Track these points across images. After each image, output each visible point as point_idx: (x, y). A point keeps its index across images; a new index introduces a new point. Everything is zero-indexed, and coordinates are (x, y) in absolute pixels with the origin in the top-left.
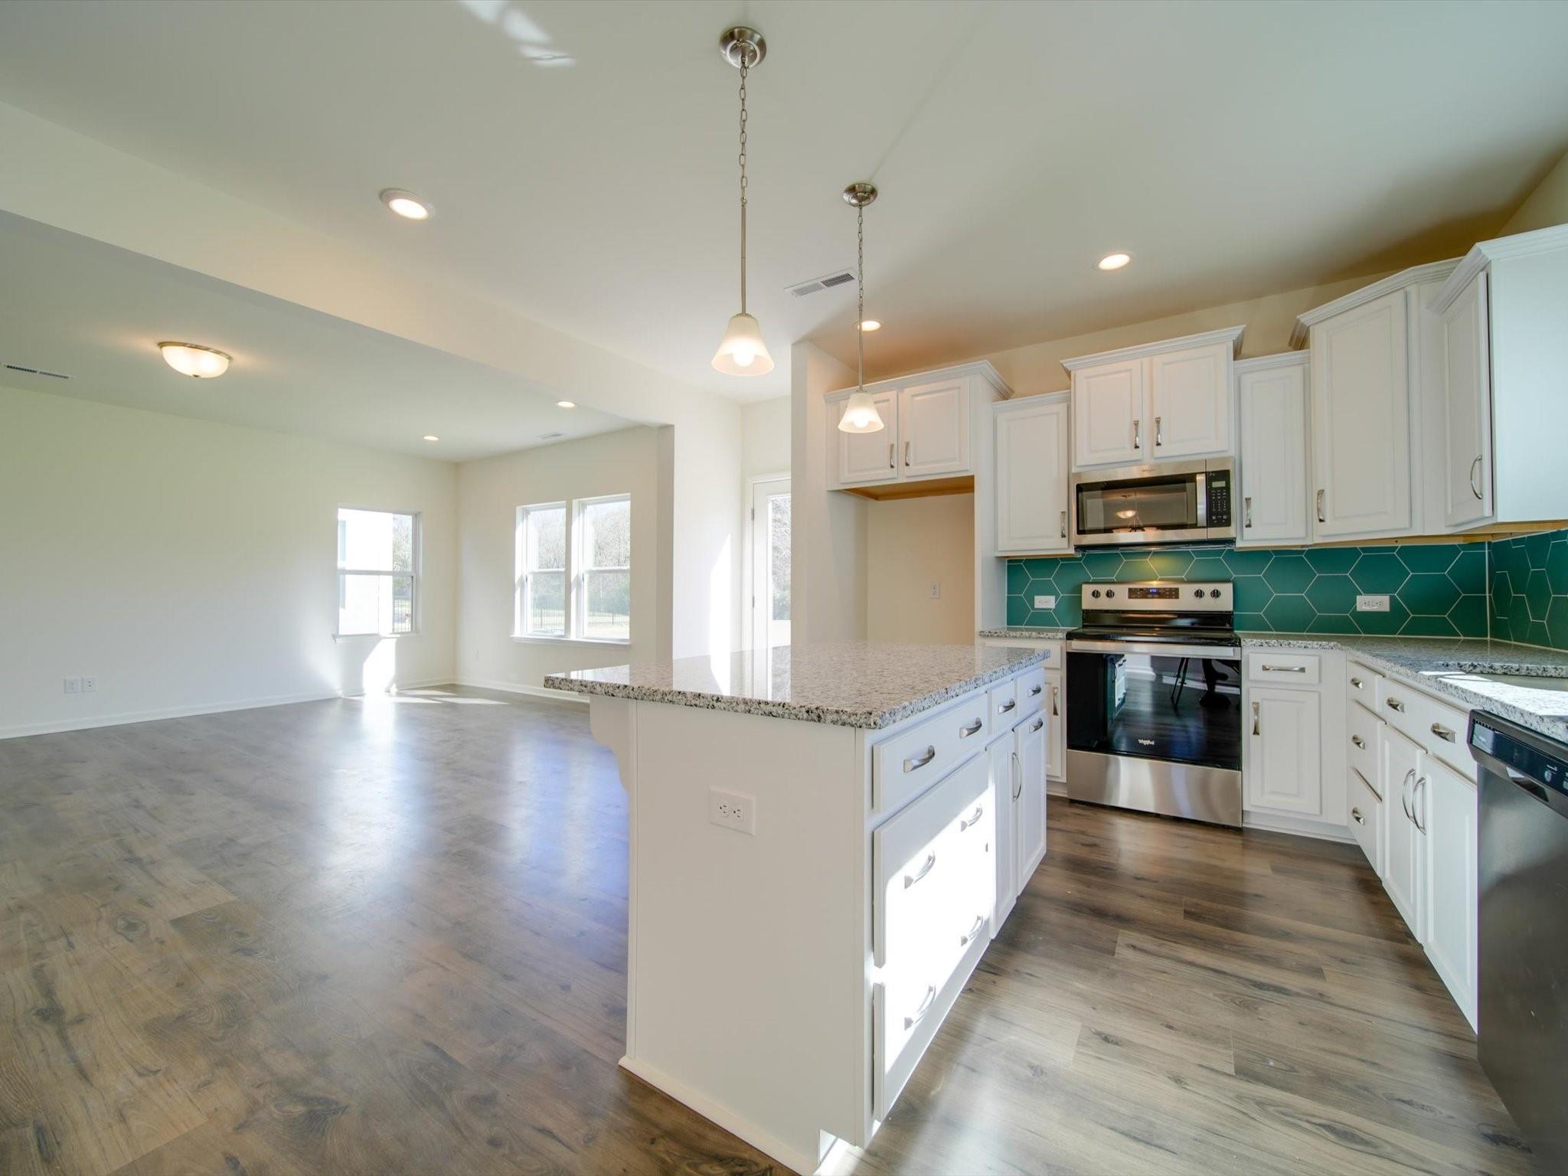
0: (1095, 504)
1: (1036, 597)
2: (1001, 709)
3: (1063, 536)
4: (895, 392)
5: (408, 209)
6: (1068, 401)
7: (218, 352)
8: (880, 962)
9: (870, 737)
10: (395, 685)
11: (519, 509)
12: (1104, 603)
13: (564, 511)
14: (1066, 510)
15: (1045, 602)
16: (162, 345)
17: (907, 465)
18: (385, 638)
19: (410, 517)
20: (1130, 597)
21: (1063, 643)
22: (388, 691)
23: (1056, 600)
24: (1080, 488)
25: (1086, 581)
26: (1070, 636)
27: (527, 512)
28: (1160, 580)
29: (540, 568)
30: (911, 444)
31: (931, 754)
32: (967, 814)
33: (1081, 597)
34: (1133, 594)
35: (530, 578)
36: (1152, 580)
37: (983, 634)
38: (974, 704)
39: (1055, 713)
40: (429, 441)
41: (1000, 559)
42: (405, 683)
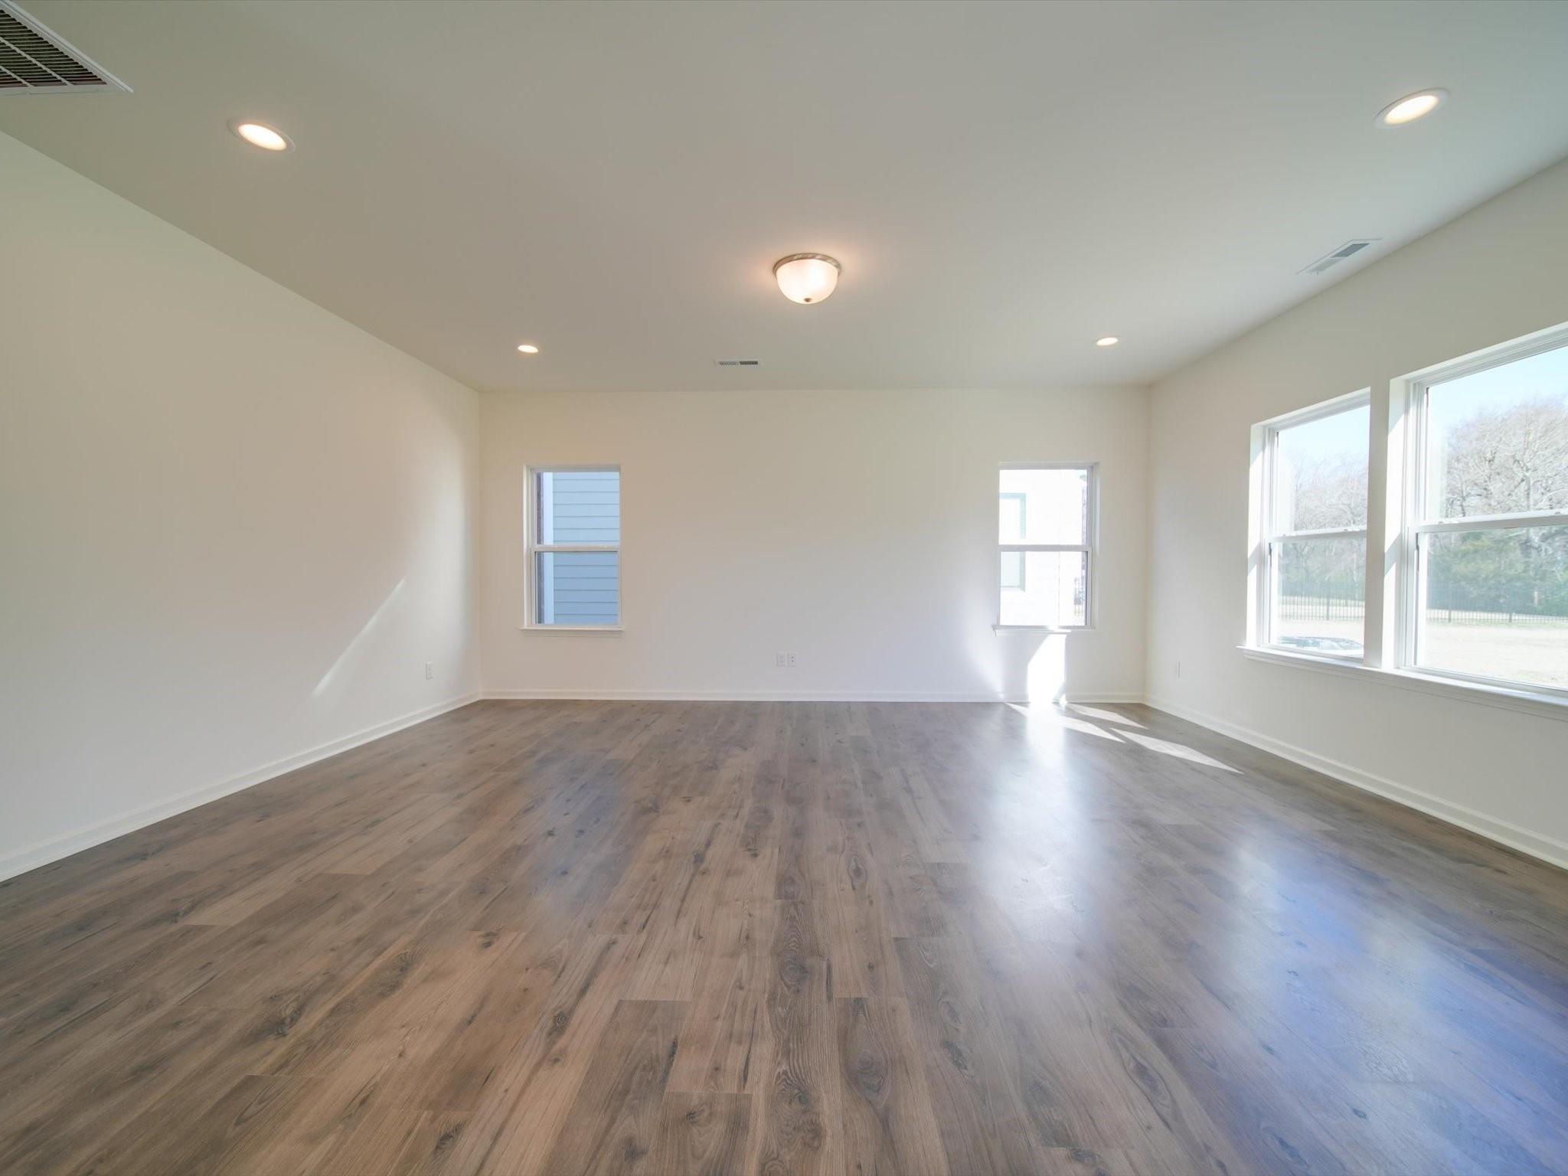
10: (1064, 696)
11: (1256, 430)
13: (1367, 410)
18: (1053, 633)
19: (1083, 471)
27: (1272, 433)
35: (1277, 549)
40: (1106, 346)
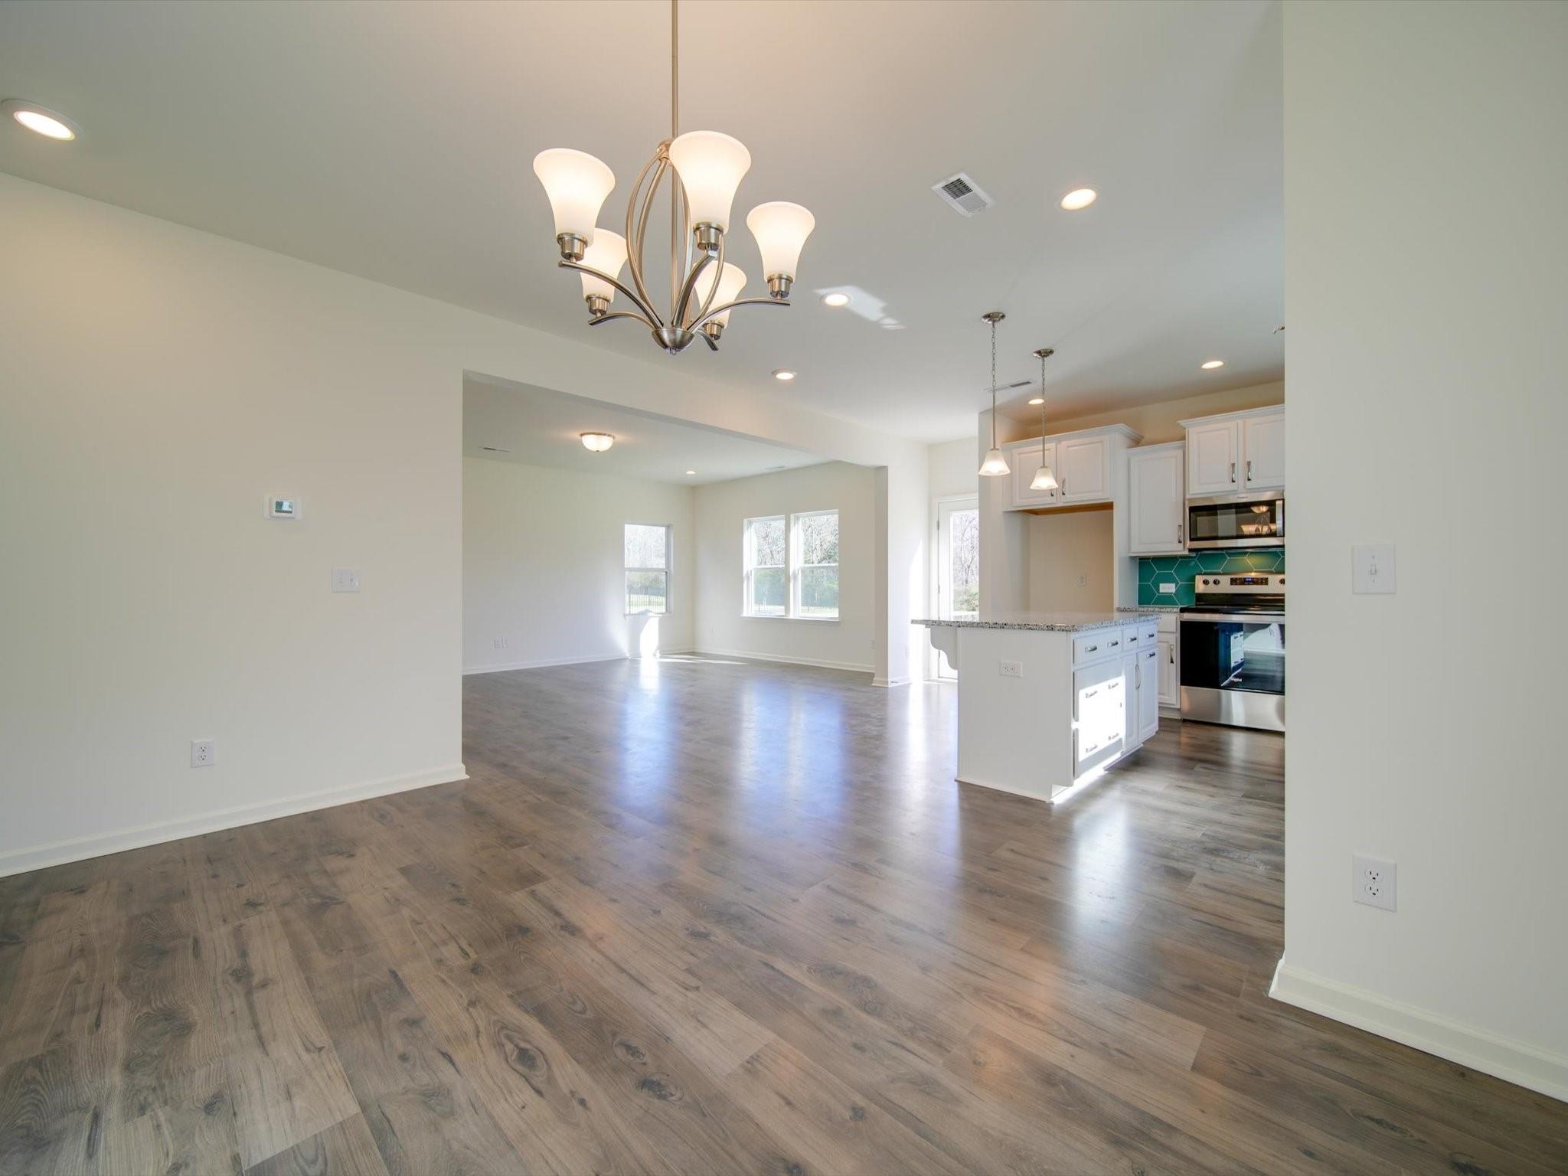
0: (1203, 521)
1: (1161, 585)
2: (1129, 640)
3: (1180, 542)
4: (1054, 444)
5: (785, 376)
6: (1184, 448)
7: (609, 436)
8: (1077, 720)
9: (1073, 635)
10: (658, 652)
11: (745, 521)
12: (1212, 589)
13: (783, 522)
14: (1182, 524)
15: (1167, 588)
16: (582, 435)
17: (1064, 494)
18: (652, 617)
19: (664, 528)
20: (1231, 584)
21: (1178, 615)
22: (655, 655)
23: (1176, 586)
24: (1193, 510)
25: (1199, 572)
26: (1183, 610)
27: (751, 524)
28: (1255, 572)
29: (758, 565)
30: (1066, 481)
31: (1096, 649)
32: (1112, 682)
33: (1194, 585)
34: (1233, 582)
35: (754, 573)
36: (1251, 572)
37: (1119, 610)
38: (1114, 633)
39: (1172, 662)
40: (690, 475)
41: (1133, 558)
42: (665, 650)
